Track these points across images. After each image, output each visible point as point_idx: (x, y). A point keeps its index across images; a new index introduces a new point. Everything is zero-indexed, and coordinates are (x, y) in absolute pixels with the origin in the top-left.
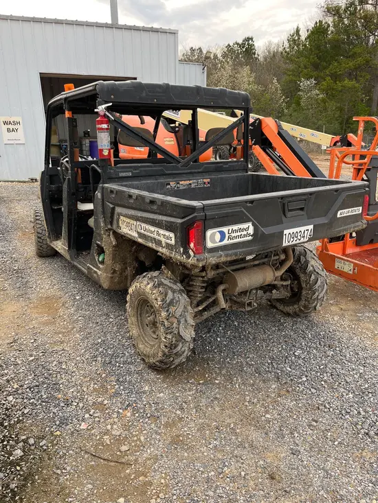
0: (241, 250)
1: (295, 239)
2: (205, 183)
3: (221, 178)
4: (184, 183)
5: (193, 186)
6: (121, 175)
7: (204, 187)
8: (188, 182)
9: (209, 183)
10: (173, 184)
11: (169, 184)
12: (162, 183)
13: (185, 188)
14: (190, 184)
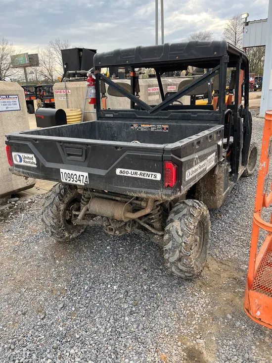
0: (32, 172)
1: (72, 180)
2: (163, 128)
3: (181, 127)
4: (144, 127)
5: (152, 129)
6: (107, 115)
7: (163, 132)
8: (148, 126)
9: (167, 129)
10: (135, 126)
11: (133, 126)
12: (127, 124)
13: (145, 130)
14: (150, 128)
